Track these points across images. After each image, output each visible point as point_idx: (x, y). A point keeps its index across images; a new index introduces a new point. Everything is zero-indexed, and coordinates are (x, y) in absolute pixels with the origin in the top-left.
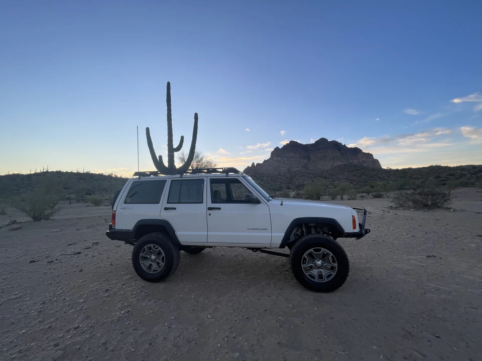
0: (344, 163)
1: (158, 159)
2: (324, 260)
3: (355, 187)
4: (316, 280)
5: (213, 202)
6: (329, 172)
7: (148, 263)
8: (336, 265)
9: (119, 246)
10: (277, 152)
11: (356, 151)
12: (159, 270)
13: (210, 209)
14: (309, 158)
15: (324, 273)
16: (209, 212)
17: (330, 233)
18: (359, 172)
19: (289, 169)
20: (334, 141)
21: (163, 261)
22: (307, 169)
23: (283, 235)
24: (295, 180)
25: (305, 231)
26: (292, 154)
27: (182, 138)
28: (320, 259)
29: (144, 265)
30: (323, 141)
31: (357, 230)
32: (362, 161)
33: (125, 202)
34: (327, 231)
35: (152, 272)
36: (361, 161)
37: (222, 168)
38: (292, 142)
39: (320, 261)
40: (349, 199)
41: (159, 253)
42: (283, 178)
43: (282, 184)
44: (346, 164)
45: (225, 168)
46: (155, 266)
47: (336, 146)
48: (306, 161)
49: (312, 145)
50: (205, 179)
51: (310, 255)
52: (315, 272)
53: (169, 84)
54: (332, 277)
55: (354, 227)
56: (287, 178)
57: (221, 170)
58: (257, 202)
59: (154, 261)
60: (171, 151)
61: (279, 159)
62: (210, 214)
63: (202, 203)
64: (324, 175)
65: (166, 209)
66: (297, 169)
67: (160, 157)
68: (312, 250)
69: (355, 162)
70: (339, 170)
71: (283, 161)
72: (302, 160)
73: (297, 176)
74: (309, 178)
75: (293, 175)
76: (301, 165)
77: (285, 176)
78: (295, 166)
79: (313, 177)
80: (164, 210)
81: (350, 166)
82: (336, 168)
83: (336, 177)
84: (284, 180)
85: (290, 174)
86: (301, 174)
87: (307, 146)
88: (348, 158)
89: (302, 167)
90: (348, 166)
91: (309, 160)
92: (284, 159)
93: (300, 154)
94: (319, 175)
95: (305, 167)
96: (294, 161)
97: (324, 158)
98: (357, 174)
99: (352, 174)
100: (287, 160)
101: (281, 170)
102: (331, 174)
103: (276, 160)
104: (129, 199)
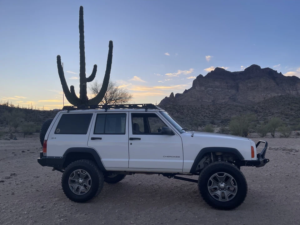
0: (280, 94)
1: (70, 89)
2: (226, 183)
3: (292, 123)
4: (220, 199)
5: (134, 133)
6: (261, 105)
7: (76, 186)
8: (236, 187)
9: (38, 177)
10: (199, 80)
11: (295, 80)
12: (86, 192)
13: (131, 139)
14: (237, 89)
15: (227, 193)
16: (130, 142)
17: (235, 162)
18: (297, 105)
19: (213, 101)
20: (268, 68)
21: (89, 184)
22: (234, 101)
23: (193, 161)
24: (220, 114)
25: (213, 160)
26: (217, 84)
27: (95, 67)
28: (223, 182)
29: (73, 187)
30: (254, 69)
31: (255, 158)
33: (55, 133)
34: (232, 160)
35: (79, 194)
37: (142, 104)
38: (217, 69)
39: (224, 183)
40: (281, 137)
41: (87, 177)
42: (207, 111)
43: (206, 118)
44: (281, 96)
45: (144, 104)
46: (82, 188)
47: (270, 74)
48: (233, 92)
49: (241, 73)
50: (127, 113)
51: (215, 178)
52: (219, 193)
53: (81, 8)
54: (234, 196)
55: (253, 156)
56: (212, 111)
57: (141, 106)
58: (172, 134)
59: (81, 184)
60: (84, 80)
61: (203, 88)
62: (131, 144)
63: (124, 134)
64: (255, 108)
65: (93, 139)
66: (224, 101)
67: (72, 88)
68: (216, 174)
69: (294, 93)
70: (272, 103)
71: (207, 91)
72: (229, 91)
73: (223, 109)
74: (237, 111)
75: (219, 107)
76: (228, 96)
77: (209, 108)
78: (221, 97)
79: (242, 110)
80: (91, 139)
81: (286, 98)
82: (270, 101)
83: (270, 111)
84: (207, 113)
85: (215, 106)
86: (228, 107)
87: (235, 74)
88: (284, 88)
89: (230, 98)
90: (284, 98)
91: (238, 90)
92: (208, 88)
93: (227, 83)
94: (249, 108)
95: (233, 99)
96: (220, 91)
97: (255, 89)
98: (294, 108)
99: (288, 108)
100: (211, 90)
101: (204, 101)
102: (263, 108)
103: (198, 90)
104: (59, 130)
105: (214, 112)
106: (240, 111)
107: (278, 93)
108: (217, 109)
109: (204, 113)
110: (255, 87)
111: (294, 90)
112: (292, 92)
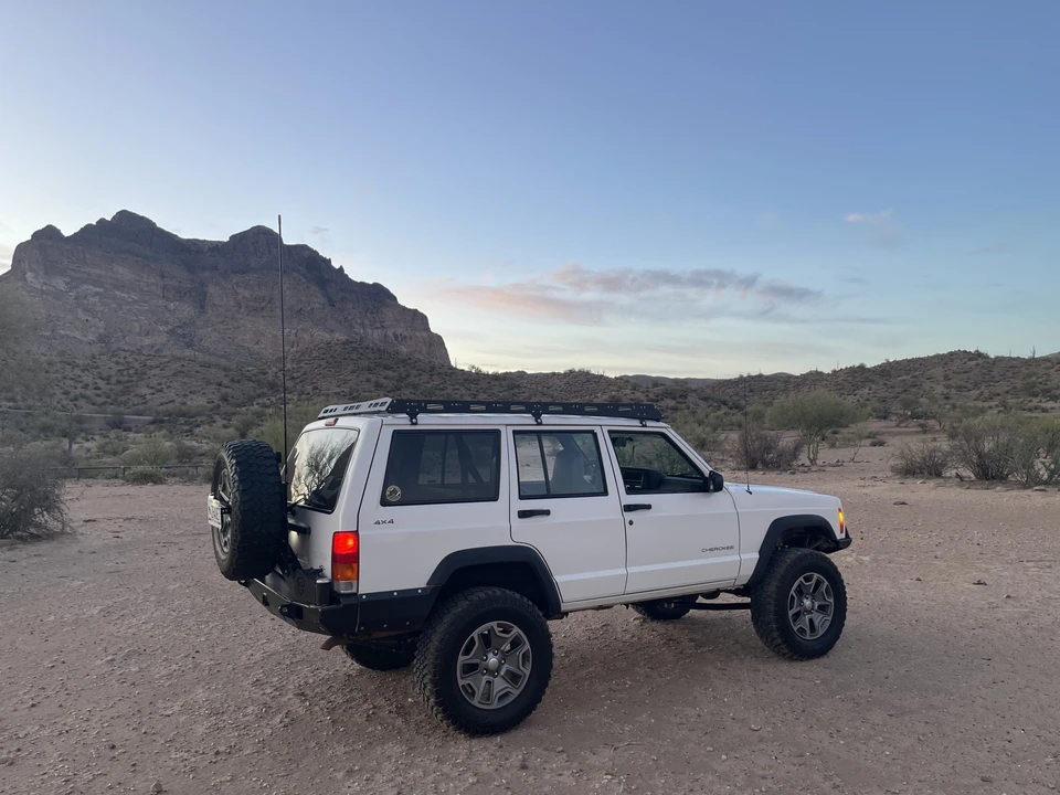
0: (340, 336)
4: (809, 636)
5: (630, 491)
8: (831, 601)
10: (45, 249)
11: (378, 296)
12: (517, 693)
13: (629, 508)
14: (202, 302)
16: (629, 516)
18: (390, 373)
19: (103, 339)
20: (304, 248)
22: (189, 345)
23: (757, 555)
24: (145, 391)
26: (123, 272)
28: (810, 595)
30: (260, 241)
32: (396, 336)
36: (390, 333)
38: (125, 217)
39: (811, 598)
42: (88, 378)
43: (82, 402)
47: (310, 265)
48: (186, 310)
49: (216, 248)
51: (799, 589)
54: (828, 624)
56: (108, 379)
61: (60, 283)
62: (631, 523)
64: (270, 377)
65: (523, 514)
66: (147, 341)
69: (375, 335)
70: (323, 363)
71: (76, 298)
72: (172, 306)
73: (156, 371)
74: (209, 383)
75: (137, 365)
76: (166, 323)
77: (97, 367)
78: (136, 325)
79: (226, 381)
80: (519, 517)
81: (361, 351)
82: (315, 354)
83: (316, 388)
84: (88, 385)
85: (122, 360)
86: (177, 366)
87: (195, 247)
88: (350, 318)
89: (172, 332)
90: (354, 349)
91: (202, 307)
92: (85, 287)
93: (163, 277)
94: (248, 374)
95: (184, 336)
96: (135, 302)
97: (263, 308)
98: (385, 381)
99: (368, 380)
100: (97, 294)
101: (63, 336)
102: (295, 375)
103: (38, 286)
104: (395, 491)
105: (119, 382)
106: (220, 384)
107: (332, 331)
108: (132, 372)
109: (71, 382)
110: (264, 304)
111: (377, 328)
112: (370, 331)
